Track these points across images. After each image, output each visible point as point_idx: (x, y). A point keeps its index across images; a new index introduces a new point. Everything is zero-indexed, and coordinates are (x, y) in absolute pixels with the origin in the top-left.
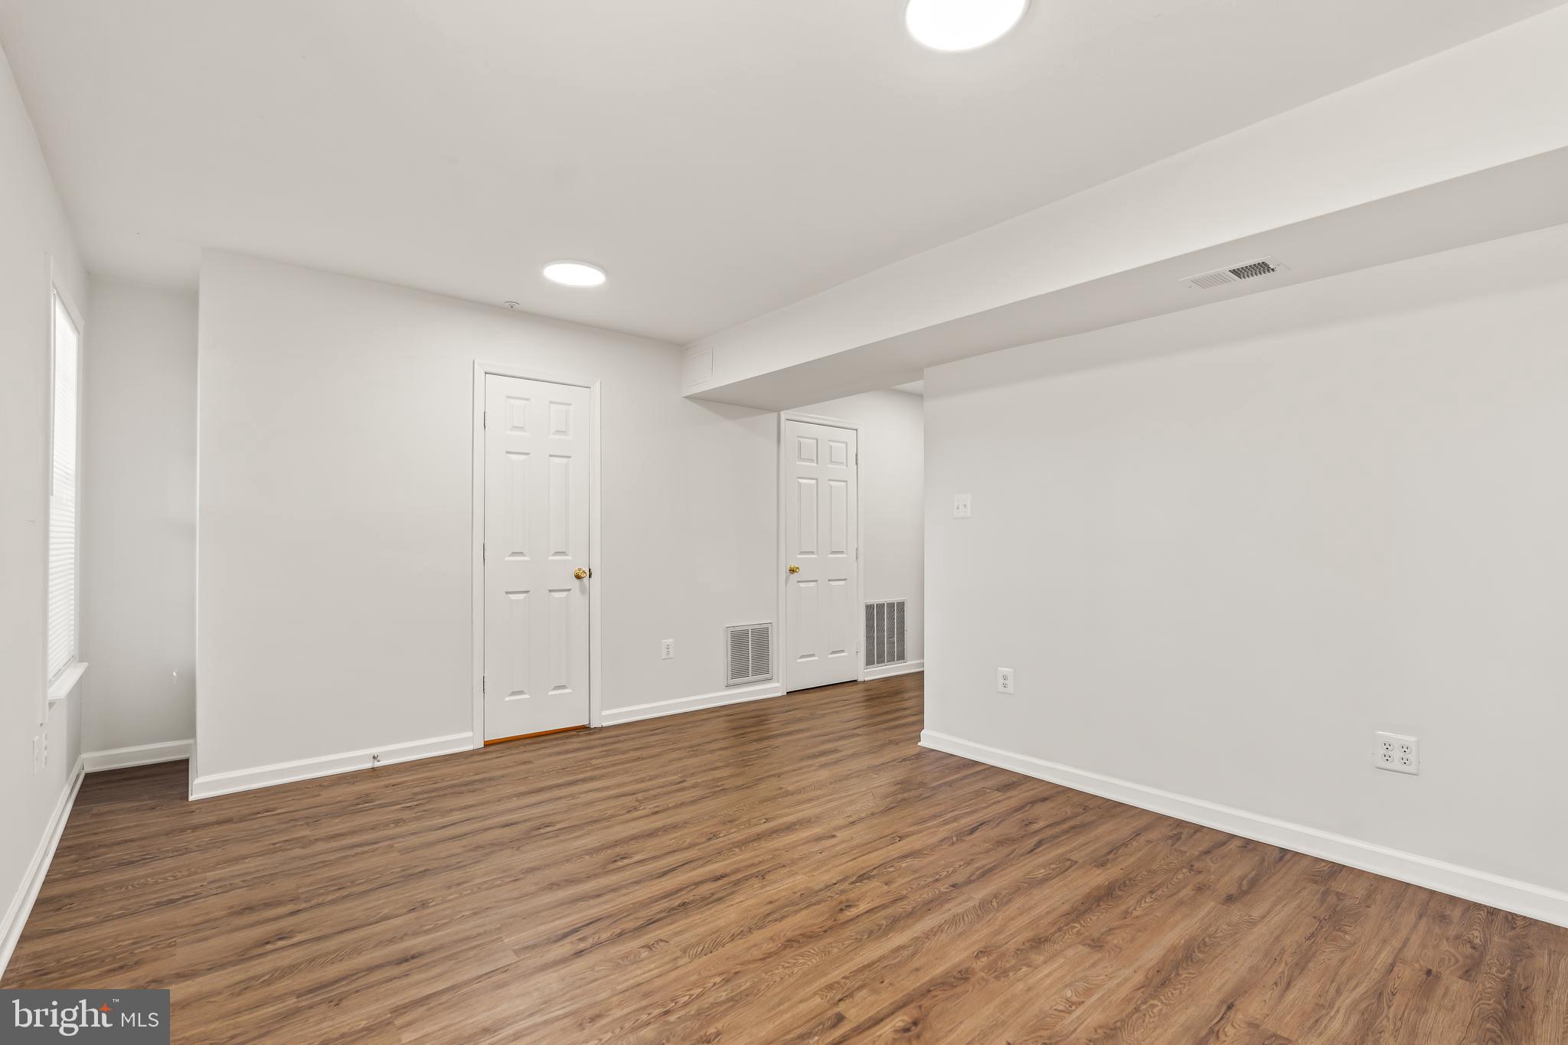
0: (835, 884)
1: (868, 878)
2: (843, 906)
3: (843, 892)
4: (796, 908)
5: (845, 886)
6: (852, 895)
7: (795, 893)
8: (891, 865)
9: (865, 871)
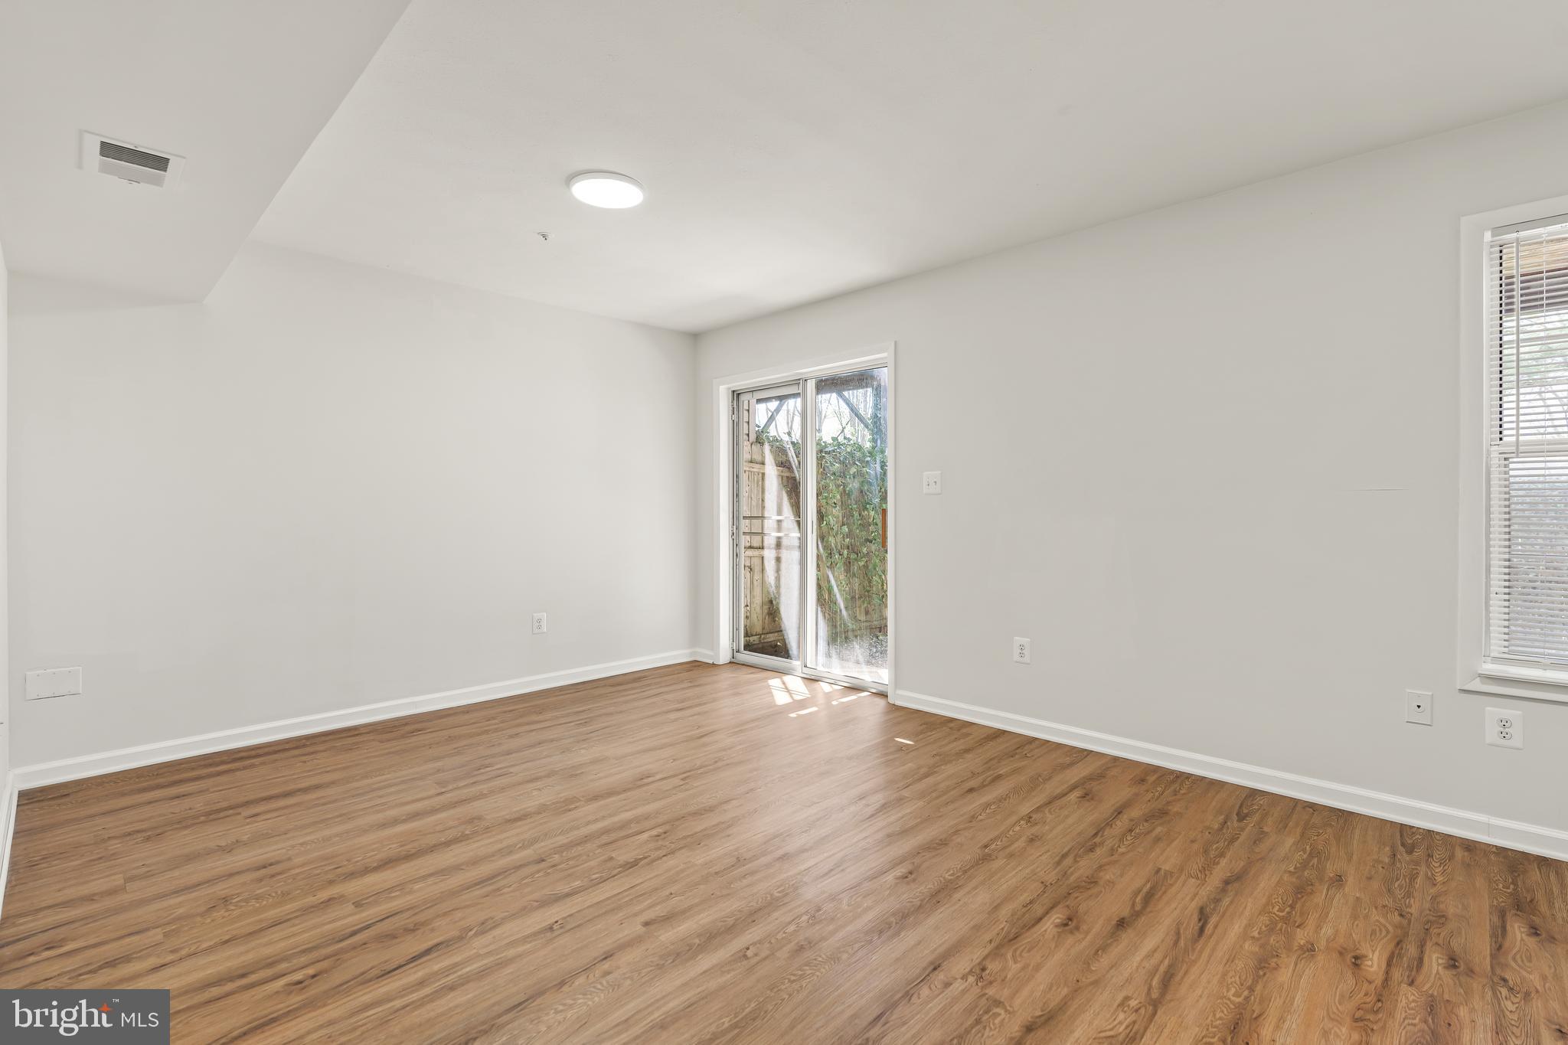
0: (664, 856)
1: (628, 863)
2: (663, 836)
3: (658, 849)
4: (705, 833)
5: (654, 855)
6: (652, 845)
7: (706, 845)
8: (593, 882)
9: (627, 872)
